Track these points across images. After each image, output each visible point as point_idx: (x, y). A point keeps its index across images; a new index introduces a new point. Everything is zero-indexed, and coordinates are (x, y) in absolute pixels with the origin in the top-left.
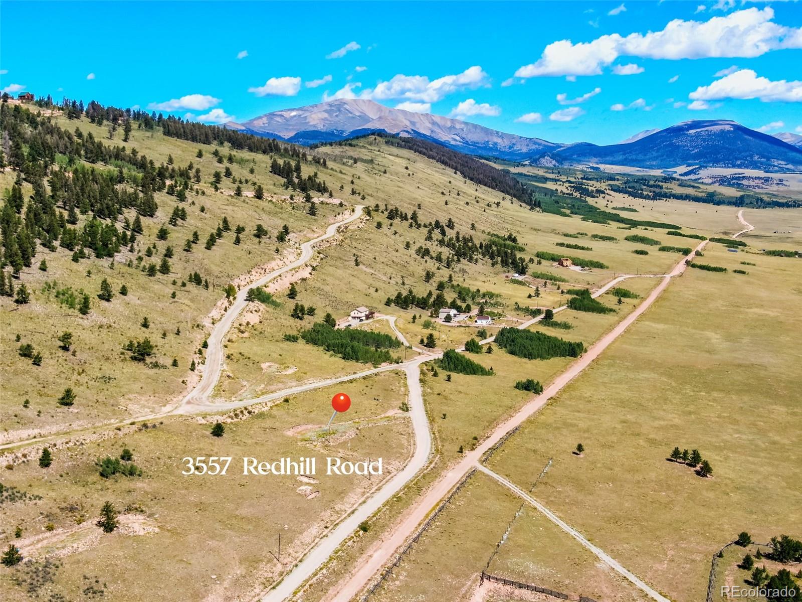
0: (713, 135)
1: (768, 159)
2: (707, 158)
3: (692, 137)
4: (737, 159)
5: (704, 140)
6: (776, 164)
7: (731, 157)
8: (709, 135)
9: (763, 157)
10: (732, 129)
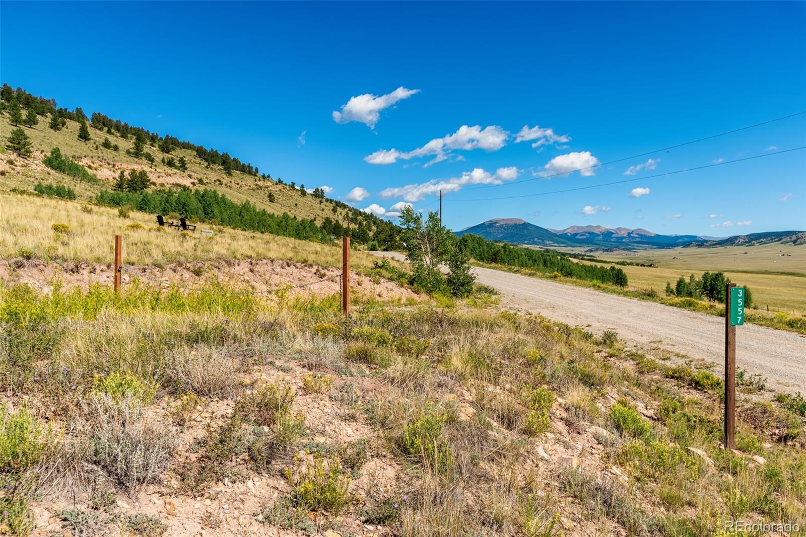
0: (510, 227)
1: (543, 241)
3: (498, 227)
4: (525, 240)
9: (538, 239)
10: (521, 223)
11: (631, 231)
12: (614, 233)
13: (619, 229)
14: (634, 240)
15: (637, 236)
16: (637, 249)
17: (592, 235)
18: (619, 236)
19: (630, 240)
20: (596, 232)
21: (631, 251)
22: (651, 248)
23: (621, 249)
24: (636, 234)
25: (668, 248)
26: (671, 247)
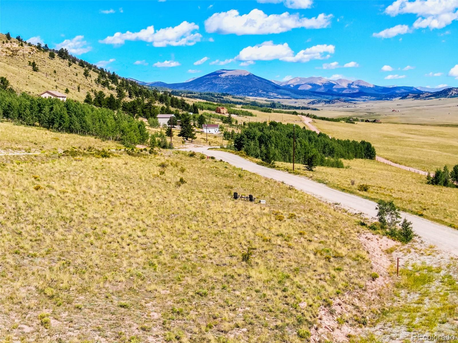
2: (233, 91)
3: (224, 79)
5: (231, 81)
7: (246, 91)
8: (233, 78)
10: (246, 75)
12: (334, 85)
14: (354, 92)
16: (357, 101)
17: (314, 87)
18: (339, 87)
19: (350, 91)
20: (318, 84)
21: (351, 103)
22: (370, 100)
23: (342, 101)
24: (356, 85)
25: (386, 100)
26: (389, 99)
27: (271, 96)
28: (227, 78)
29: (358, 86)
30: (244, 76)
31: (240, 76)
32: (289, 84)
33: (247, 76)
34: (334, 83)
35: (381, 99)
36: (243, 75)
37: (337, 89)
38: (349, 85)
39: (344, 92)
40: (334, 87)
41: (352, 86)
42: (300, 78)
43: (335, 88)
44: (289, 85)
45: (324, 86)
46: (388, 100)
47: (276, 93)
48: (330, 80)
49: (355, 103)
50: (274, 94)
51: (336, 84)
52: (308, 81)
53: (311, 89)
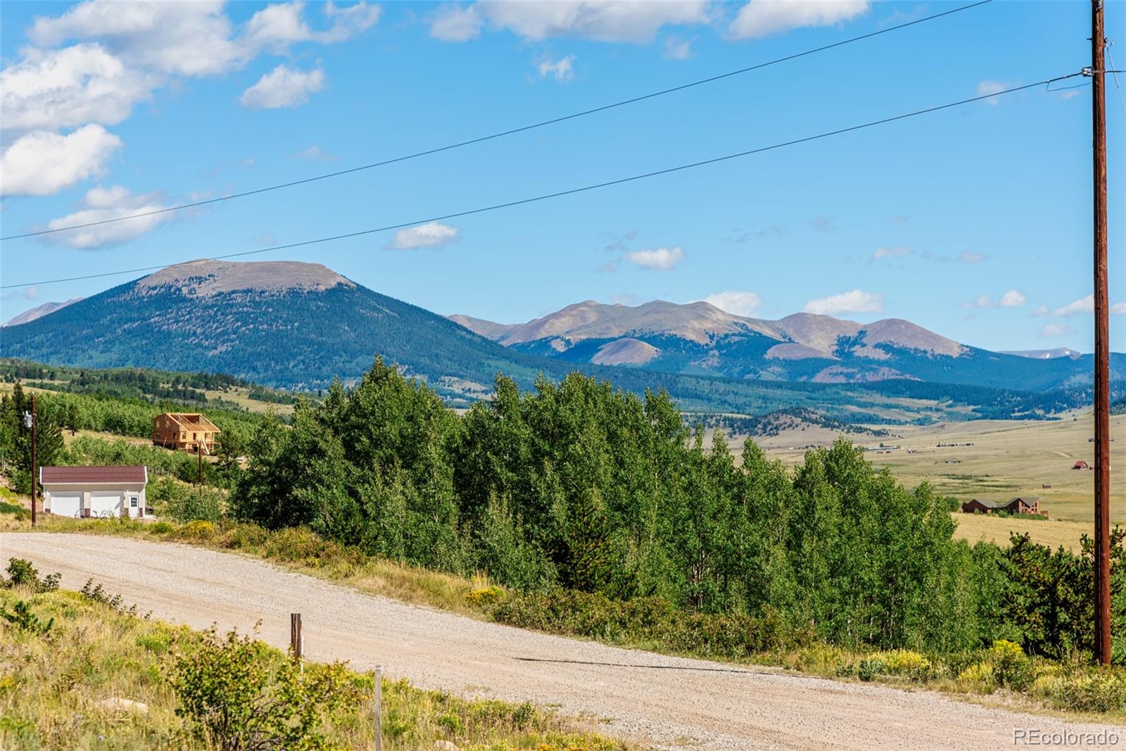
0: (269, 305)
2: (254, 369)
3: (207, 307)
5: (244, 318)
6: (457, 389)
7: (326, 370)
8: (257, 305)
9: (418, 369)
10: (322, 288)
11: (852, 334)
12: (772, 342)
13: (800, 319)
14: (870, 377)
15: (881, 355)
16: (889, 422)
17: (672, 350)
18: (798, 355)
19: (847, 375)
20: (690, 336)
21: (860, 430)
22: (953, 417)
23: (815, 422)
24: (878, 346)
25: (1030, 417)
26: (1040, 412)
27: (454, 395)
28: (224, 302)
29: (887, 347)
30: (314, 295)
31: (294, 293)
32: (542, 334)
33: (331, 292)
34: (768, 332)
35: (1005, 415)
36: (307, 287)
37: (787, 363)
38: (845, 345)
39: (821, 378)
40: (770, 354)
41: (859, 351)
42: (600, 309)
43: (776, 361)
44: (545, 344)
45: (718, 347)
46: (1038, 418)
47: (479, 381)
48: (749, 320)
49: (878, 433)
50: (468, 384)
51: (778, 337)
52: (638, 323)
53: (655, 362)
